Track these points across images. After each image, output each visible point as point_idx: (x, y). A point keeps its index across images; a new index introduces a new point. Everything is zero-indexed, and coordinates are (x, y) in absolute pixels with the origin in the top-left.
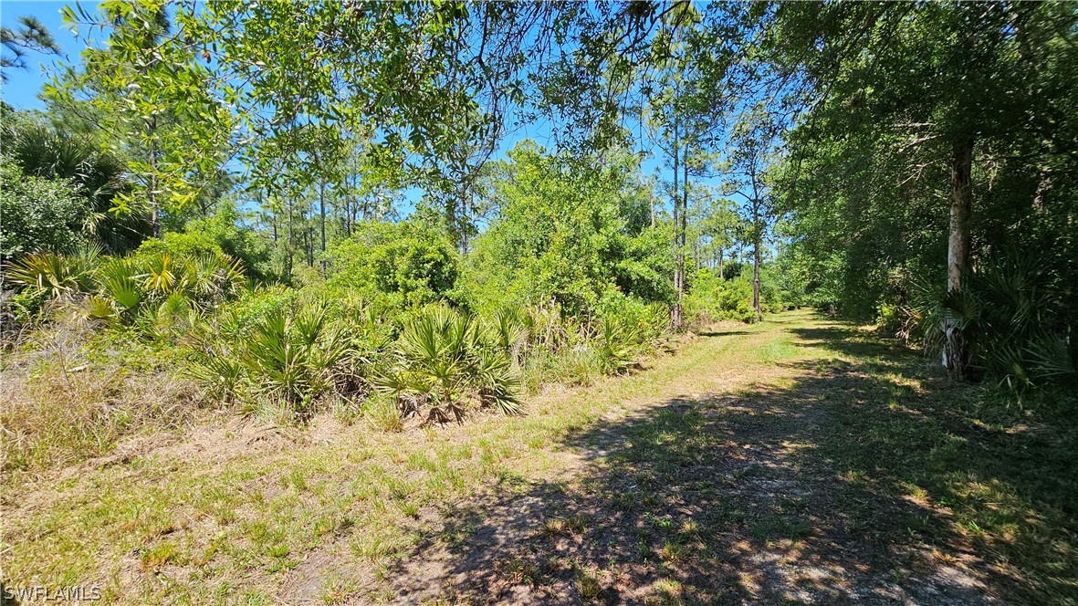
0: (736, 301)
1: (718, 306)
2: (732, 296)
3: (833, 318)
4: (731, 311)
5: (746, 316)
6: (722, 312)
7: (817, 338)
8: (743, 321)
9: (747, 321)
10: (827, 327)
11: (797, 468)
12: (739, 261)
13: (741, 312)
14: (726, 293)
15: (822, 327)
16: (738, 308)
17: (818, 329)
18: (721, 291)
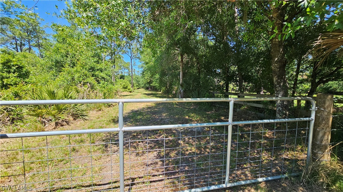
0: (127, 86)
1: (122, 87)
2: (126, 85)
3: (150, 91)
4: (126, 89)
5: (130, 90)
6: (123, 90)
7: (151, 95)
8: (129, 92)
9: (130, 92)
10: (151, 93)
11: (168, 117)
12: (123, 74)
13: (129, 89)
14: (124, 84)
15: (150, 93)
16: (128, 88)
17: (149, 93)
18: (122, 83)
